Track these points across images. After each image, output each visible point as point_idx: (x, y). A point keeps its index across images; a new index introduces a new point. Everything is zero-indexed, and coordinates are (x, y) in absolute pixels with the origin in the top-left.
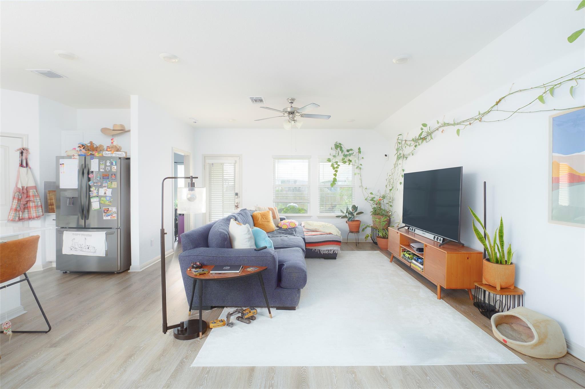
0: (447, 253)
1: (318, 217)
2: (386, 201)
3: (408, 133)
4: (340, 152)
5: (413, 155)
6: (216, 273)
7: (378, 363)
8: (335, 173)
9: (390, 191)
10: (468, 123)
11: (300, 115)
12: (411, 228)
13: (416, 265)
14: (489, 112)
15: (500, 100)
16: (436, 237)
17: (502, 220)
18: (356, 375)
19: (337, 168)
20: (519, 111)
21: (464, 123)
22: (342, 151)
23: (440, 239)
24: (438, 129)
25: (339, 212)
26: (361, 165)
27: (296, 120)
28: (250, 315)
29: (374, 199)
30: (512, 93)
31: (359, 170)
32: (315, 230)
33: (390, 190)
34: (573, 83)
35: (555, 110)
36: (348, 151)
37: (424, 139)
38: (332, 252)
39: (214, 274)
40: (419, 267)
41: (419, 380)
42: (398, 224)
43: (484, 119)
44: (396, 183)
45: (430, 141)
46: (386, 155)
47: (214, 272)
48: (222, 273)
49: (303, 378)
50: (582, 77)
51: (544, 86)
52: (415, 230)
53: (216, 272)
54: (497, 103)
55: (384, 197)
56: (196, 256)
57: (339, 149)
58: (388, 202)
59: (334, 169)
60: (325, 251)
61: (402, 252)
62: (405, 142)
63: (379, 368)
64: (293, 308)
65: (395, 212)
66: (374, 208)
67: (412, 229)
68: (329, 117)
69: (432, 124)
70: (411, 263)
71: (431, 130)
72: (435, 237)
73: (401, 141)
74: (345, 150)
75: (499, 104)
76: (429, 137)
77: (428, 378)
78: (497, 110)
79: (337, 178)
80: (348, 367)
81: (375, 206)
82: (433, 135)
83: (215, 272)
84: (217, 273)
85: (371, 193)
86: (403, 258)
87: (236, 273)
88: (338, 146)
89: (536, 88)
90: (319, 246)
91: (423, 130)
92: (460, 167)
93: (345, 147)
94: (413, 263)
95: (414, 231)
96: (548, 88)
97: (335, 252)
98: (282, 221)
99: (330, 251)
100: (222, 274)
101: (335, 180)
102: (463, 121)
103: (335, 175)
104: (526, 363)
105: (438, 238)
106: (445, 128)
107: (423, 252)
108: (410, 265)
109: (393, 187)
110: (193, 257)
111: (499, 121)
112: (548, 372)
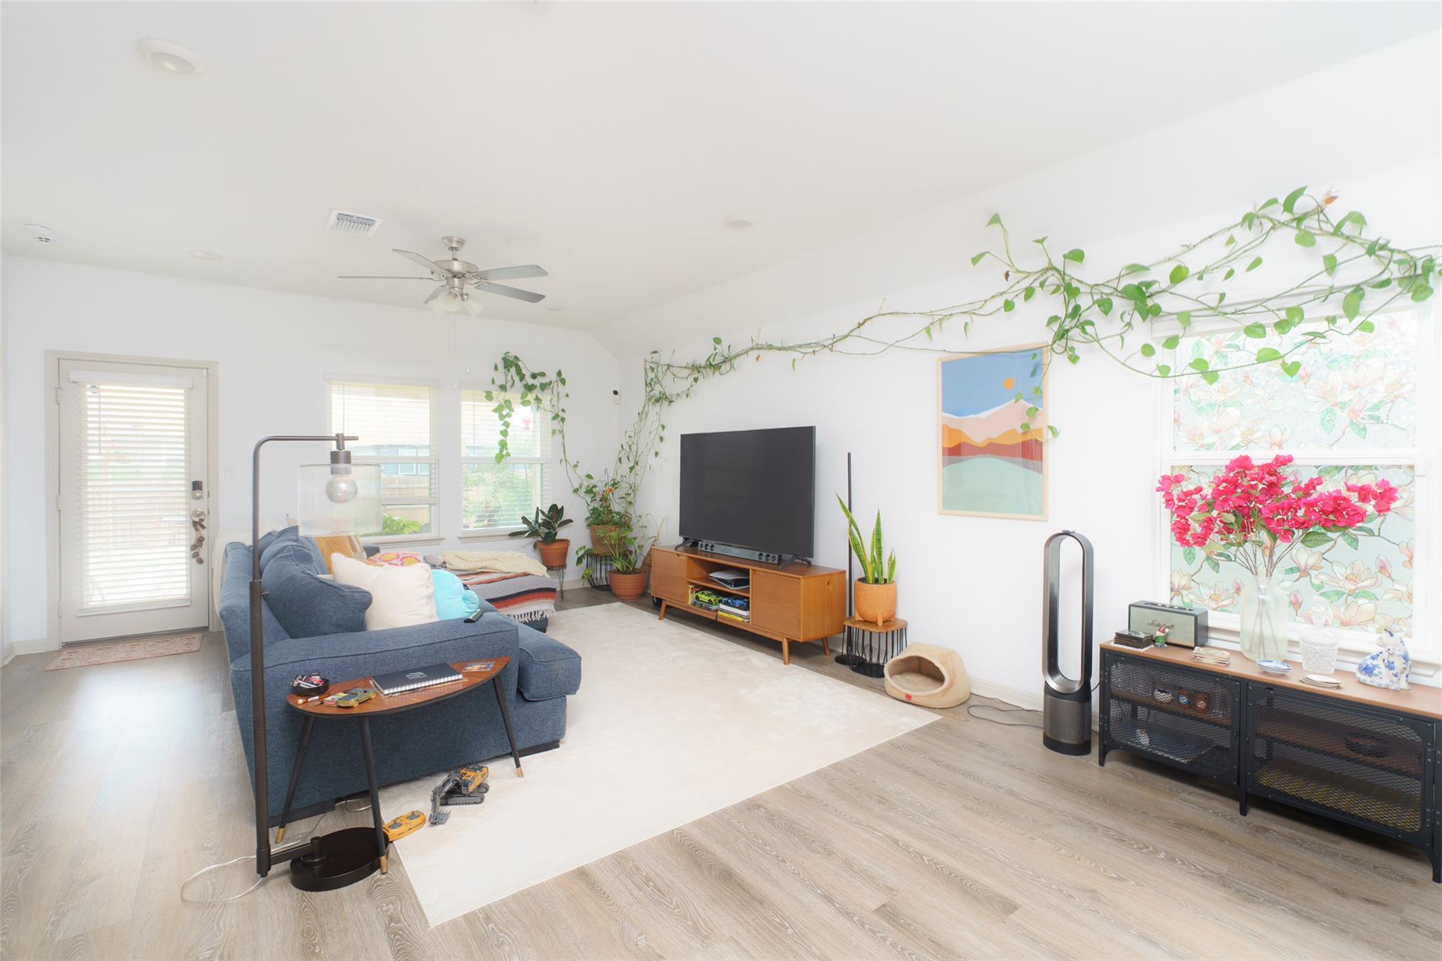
0: (804, 578)
1: (460, 538)
2: (620, 492)
3: (674, 351)
4: (517, 379)
5: (687, 395)
6: (401, 692)
7: (783, 781)
8: (504, 428)
9: (631, 472)
10: (811, 350)
11: (476, 283)
12: (701, 544)
13: (732, 613)
14: (846, 337)
15: (865, 322)
16: (765, 554)
17: (879, 514)
18: (765, 809)
19: (508, 415)
20: (897, 344)
21: (802, 350)
22: (522, 377)
23: (773, 557)
24: (747, 352)
25: (518, 524)
26: (563, 410)
27: (467, 295)
28: (477, 782)
29: (594, 490)
30: (884, 315)
31: (561, 423)
32: (480, 570)
33: (631, 469)
34: (966, 318)
35: (945, 350)
36: (534, 376)
37: (716, 367)
38: (538, 617)
39: (397, 694)
40: (737, 615)
41: (849, 781)
42: (653, 539)
43: (836, 347)
44: (647, 453)
45: (729, 373)
46: (616, 393)
47: (395, 690)
48: (418, 688)
49: (690, 845)
50: (976, 312)
51: (931, 314)
52: (712, 546)
53: (403, 688)
54: (860, 325)
55: (615, 484)
56: (297, 664)
57: (513, 370)
58: (624, 496)
59: (502, 420)
60: (523, 616)
61: (692, 592)
62: (668, 368)
63: (789, 787)
64: (554, 745)
65: (647, 515)
66: (594, 510)
67: (707, 545)
68: (541, 297)
69: (736, 340)
70: (717, 610)
71: (732, 354)
72: (761, 555)
73: (656, 365)
74: (527, 373)
75: (861, 328)
76: (728, 365)
77: (858, 774)
78: (860, 337)
79: (508, 442)
80: (744, 803)
81: (596, 505)
82: (736, 362)
83: (400, 689)
84: (405, 691)
85: (589, 476)
86: (694, 604)
87: (455, 680)
88: (510, 363)
89: (921, 314)
90: (506, 606)
91: (717, 351)
92: (812, 427)
93: (528, 367)
94: (723, 611)
95: (712, 550)
96: (937, 318)
97: (544, 616)
98: (372, 555)
99: (535, 614)
100: (420, 690)
101: (503, 445)
102: (800, 346)
103: (504, 433)
104: (941, 717)
105: (768, 556)
106: (762, 352)
107: (748, 584)
108: (717, 616)
109: (637, 463)
110: (289, 667)
111: (864, 354)
112: (967, 720)
